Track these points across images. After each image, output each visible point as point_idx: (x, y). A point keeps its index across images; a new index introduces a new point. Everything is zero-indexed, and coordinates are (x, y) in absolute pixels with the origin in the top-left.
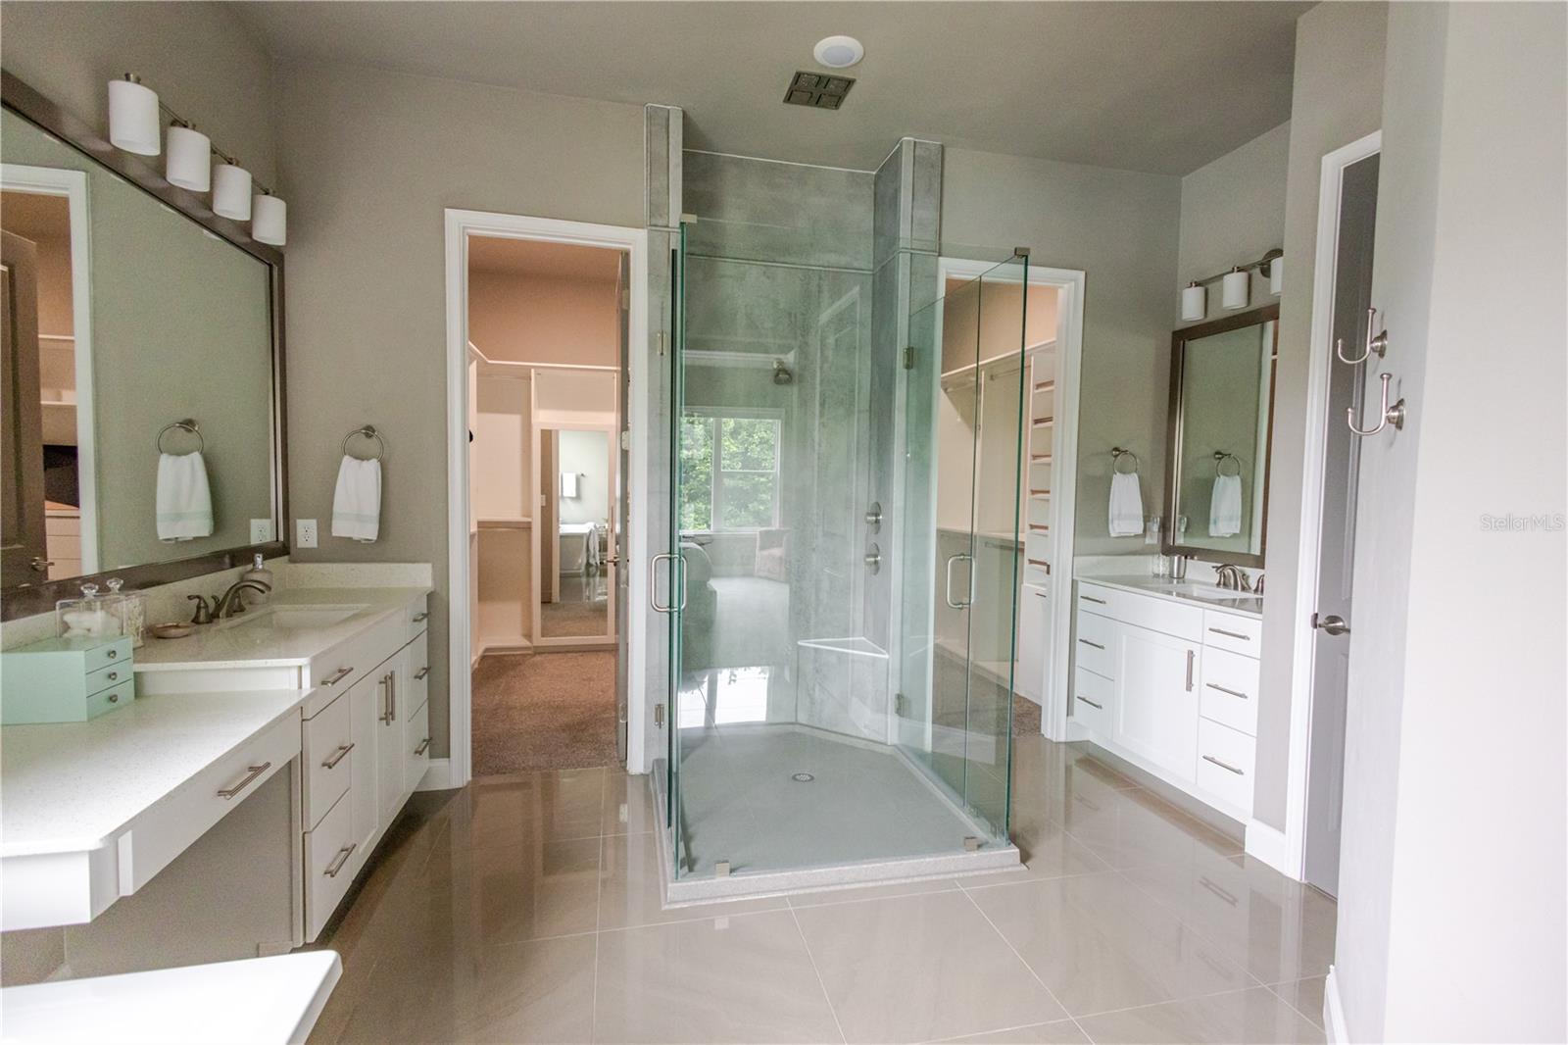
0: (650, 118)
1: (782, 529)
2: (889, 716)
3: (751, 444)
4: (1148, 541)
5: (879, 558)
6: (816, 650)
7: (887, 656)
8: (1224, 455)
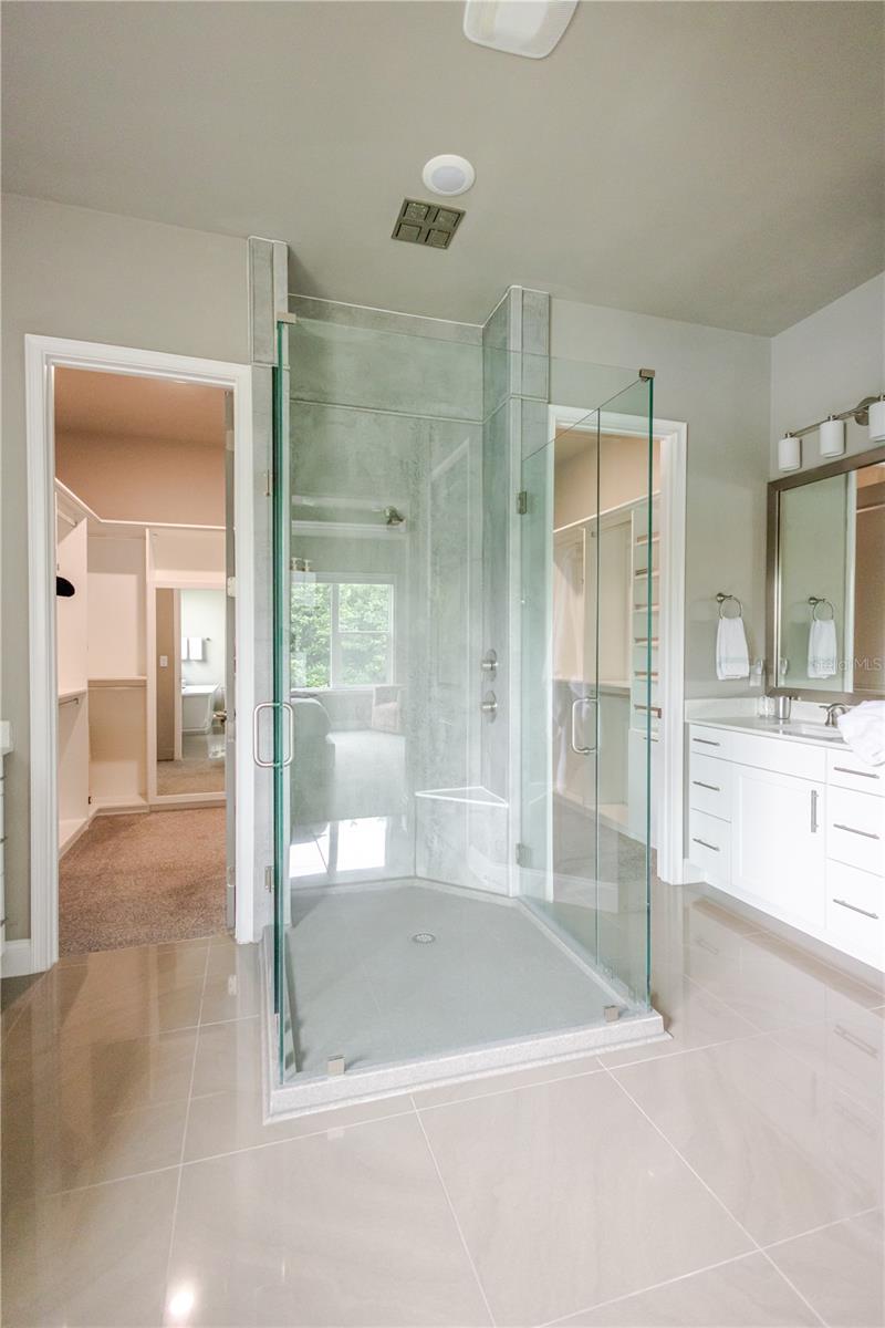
0: (253, 252)
1: (396, 685)
2: (510, 867)
3: (367, 610)
4: (752, 684)
5: (496, 705)
6: (434, 801)
7: (507, 805)
8: (818, 601)
